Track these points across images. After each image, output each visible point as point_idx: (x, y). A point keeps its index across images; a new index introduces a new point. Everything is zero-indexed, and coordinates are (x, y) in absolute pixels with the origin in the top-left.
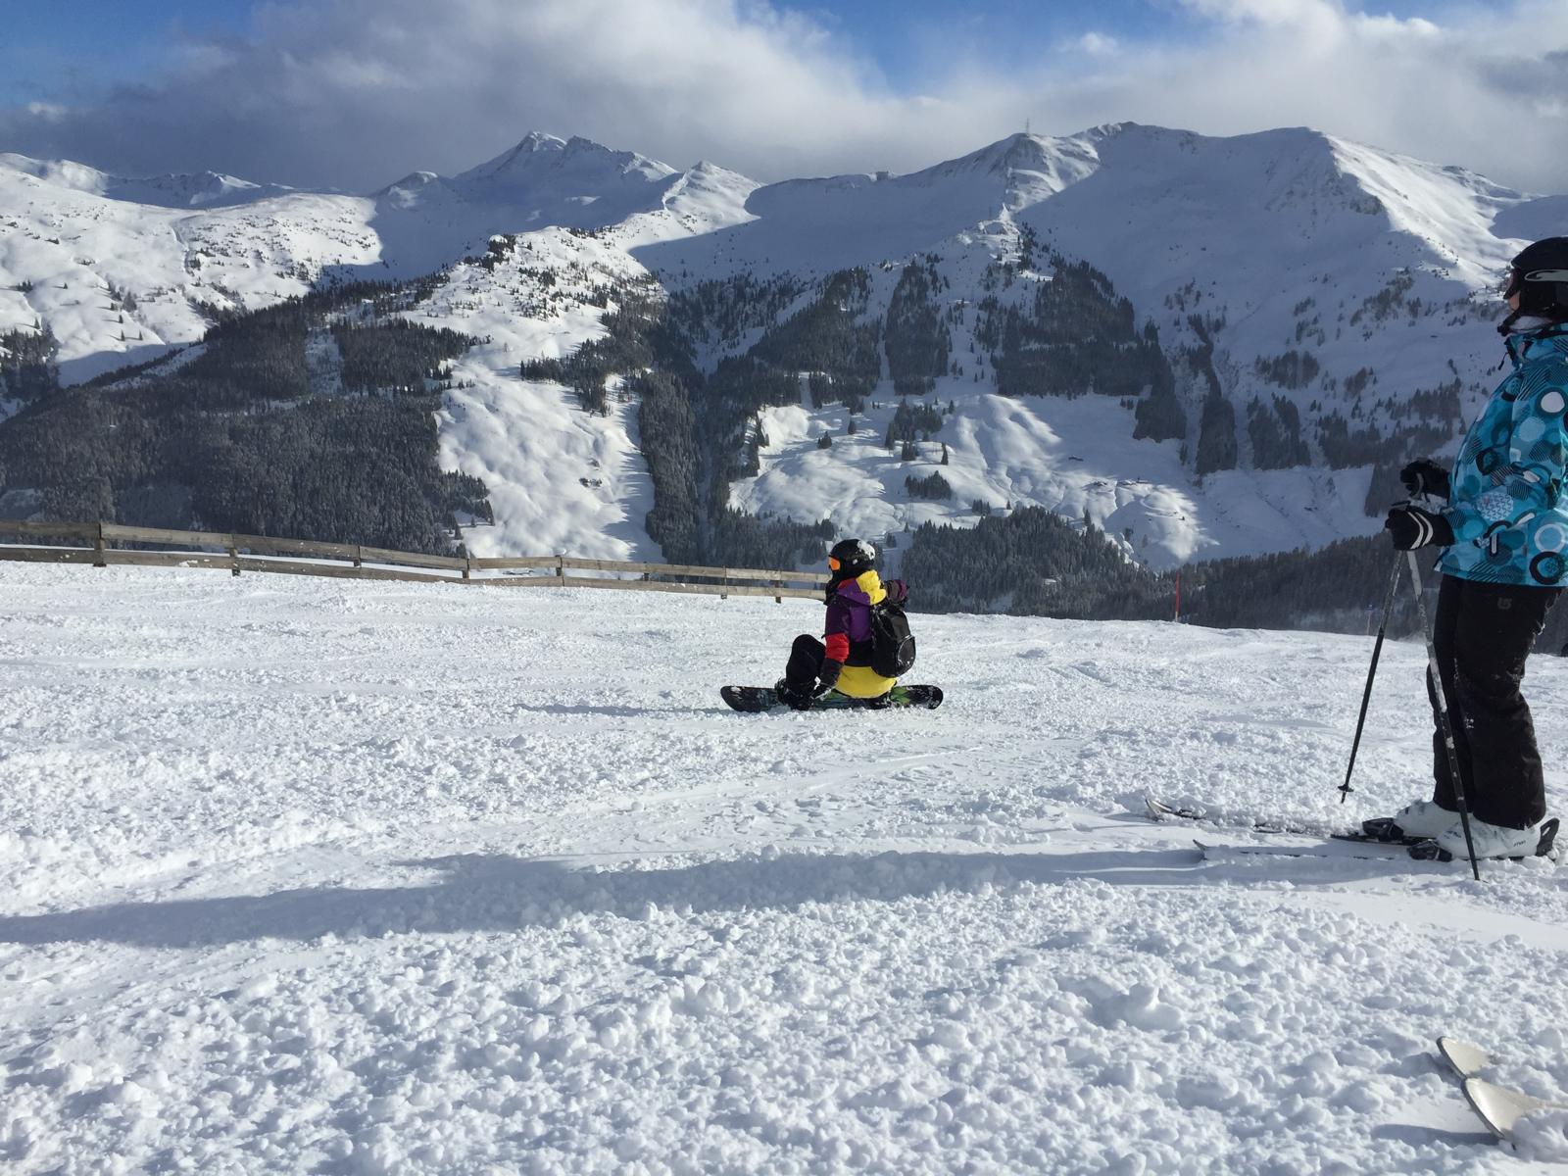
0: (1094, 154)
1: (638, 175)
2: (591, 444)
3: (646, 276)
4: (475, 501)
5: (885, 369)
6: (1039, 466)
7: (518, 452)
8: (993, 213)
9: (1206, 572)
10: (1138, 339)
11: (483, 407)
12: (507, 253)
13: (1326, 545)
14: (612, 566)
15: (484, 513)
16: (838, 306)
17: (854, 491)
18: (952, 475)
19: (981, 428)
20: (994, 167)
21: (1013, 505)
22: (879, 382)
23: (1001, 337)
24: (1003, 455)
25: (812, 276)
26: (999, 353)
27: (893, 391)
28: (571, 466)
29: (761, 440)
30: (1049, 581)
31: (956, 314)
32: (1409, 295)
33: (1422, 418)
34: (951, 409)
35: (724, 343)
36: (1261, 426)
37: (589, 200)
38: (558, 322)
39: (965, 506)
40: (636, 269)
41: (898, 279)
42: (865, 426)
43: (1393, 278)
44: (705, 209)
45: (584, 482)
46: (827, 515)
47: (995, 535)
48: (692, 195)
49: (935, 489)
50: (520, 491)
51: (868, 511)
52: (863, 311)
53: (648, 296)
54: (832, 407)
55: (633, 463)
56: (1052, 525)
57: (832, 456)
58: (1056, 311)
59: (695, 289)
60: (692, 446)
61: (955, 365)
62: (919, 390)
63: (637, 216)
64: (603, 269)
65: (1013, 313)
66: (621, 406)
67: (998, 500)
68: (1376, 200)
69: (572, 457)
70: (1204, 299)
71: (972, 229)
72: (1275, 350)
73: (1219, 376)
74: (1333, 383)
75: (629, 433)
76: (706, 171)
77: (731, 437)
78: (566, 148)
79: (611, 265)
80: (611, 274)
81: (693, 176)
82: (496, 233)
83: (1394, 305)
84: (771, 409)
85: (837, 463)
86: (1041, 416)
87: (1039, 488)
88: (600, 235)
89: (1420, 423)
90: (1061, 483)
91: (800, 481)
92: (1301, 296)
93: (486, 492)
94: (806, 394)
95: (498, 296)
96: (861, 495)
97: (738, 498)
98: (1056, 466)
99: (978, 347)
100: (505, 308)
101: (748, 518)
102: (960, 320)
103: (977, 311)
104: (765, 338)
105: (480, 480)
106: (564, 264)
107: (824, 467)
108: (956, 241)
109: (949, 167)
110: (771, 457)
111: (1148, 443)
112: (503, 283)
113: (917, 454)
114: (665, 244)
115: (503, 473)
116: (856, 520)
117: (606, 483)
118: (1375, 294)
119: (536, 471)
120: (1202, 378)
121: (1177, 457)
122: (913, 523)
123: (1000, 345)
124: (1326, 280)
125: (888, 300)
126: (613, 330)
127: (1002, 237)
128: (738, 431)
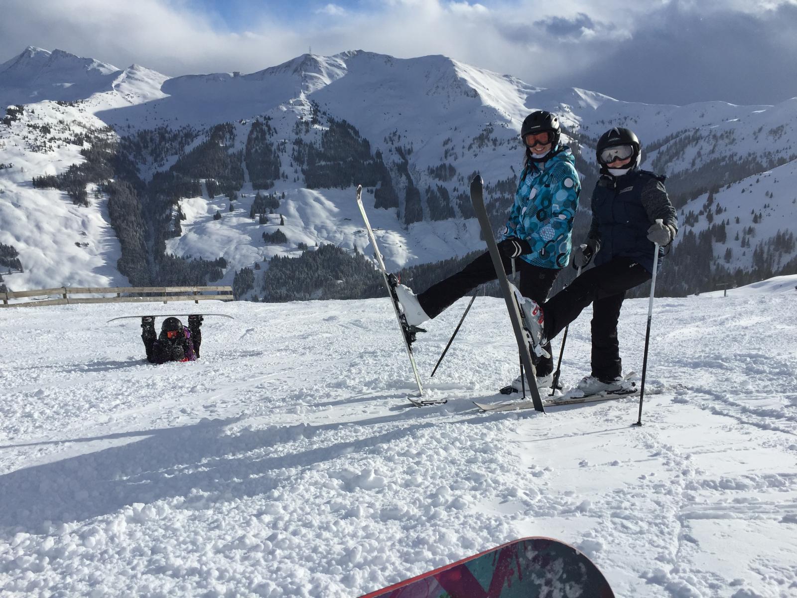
0: (344, 65)
1: (96, 71)
2: (80, 223)
3: (106, 128)
4: (9, 259)
5: (247, 176)
6: (330, 224)
7: (35, 230)
8: (297, 95)
9: (413, 272)
10: (372, 158)
11: (10, 205)
12: (19, 116)
13: (465, 255)
14: (97, 290)
15: (16, 266)
16: (218, 144)
17: (235, 241)
18: (286, 231)
19: (300, 206)
20: (295, 71)
21: (319, 244)
22: (245, 184)
23: (306, 159)
24: (312, 219)
25: (203, 127)
26: (305, 167)
27: (251, 188)
28: (69, 236)
29: (182, 217)
30: (339, 281)
31: (282, 147)
32: (492, 136)
33: (502, 193)
34: (283, 196)
35: (156, 165)
36: (432, 200)
37: (67, 85)
38: (54, 154)
39: (294, 246)
40: (100, 124)
41: (250, 129)
42: (239, 207)
43: (484, 128)
44: (137, 91)
45: (78, 244)
46: (221, 255)
47: (311, 260)
48: (130, 83)
49: (279, 238)
50: (39, 252)
51: (244, 252)
52: (232, 146)
53: (108, 139)
54: (221, 198)
55: (107, 232)
56: (339, 253)
57: (222, 224)
58: (332, 145)
59: (136, 135)
60: (141, 221)
61: (283, 174)
62: (266, 187)
63: (98, 94)
64: (79, 124)
65: (311, 146)
66: (96, 201)
67: (311, 242)
68: (475, 91)
69: (69, 231)
70: (402, 139)
71: (287, 103)
72: (437, 163)
73: (412, 177)
74: (463, 178)
75: (103, 216)
76: (137, 70)
77: (164, 216)
78: (51, 55)
79: (84, 122)
80: (84, 127)
81: (130, 72)
82: (11, 104)
83: (486, 141)
84: (185, 200)
85: (225, 227)
86: (329, 199)
87: (331, 235)
88: (76, 105)
89: (501, 196)
90: (341, 232)
91: (205, 237)
92: (444, 137)
93: (17, 254)
94: (205, 191)
95: (15, 140)
96: (240, 243)
97: (171, 248)
98: (338, 223)
99: (294, 164)
100: (20, 147)
101: (178, 259)
102: (284, 150)
103: (292, 146)
104: (179, 161)
105: (12, 247)
106: (55, 122)
107: (218, 230)
108: (278, 109)
109: (272, 70)
110: (188, 225)
111: (381, 210)
112: (17, 133)
113: (267, 221)
114: (115, 110)
115: (27, 242)
116: (238, 257)
117: (91, 245)
118: (478, 136)
119: (47, 240)
120: (404, 178)
121: (395, 216)
122: (268, 257)
123: (306, 163)
124: (456, 129)
125: (245, 139)
126: (88, 158)
127: (302, 107)
128: (168, 212)
